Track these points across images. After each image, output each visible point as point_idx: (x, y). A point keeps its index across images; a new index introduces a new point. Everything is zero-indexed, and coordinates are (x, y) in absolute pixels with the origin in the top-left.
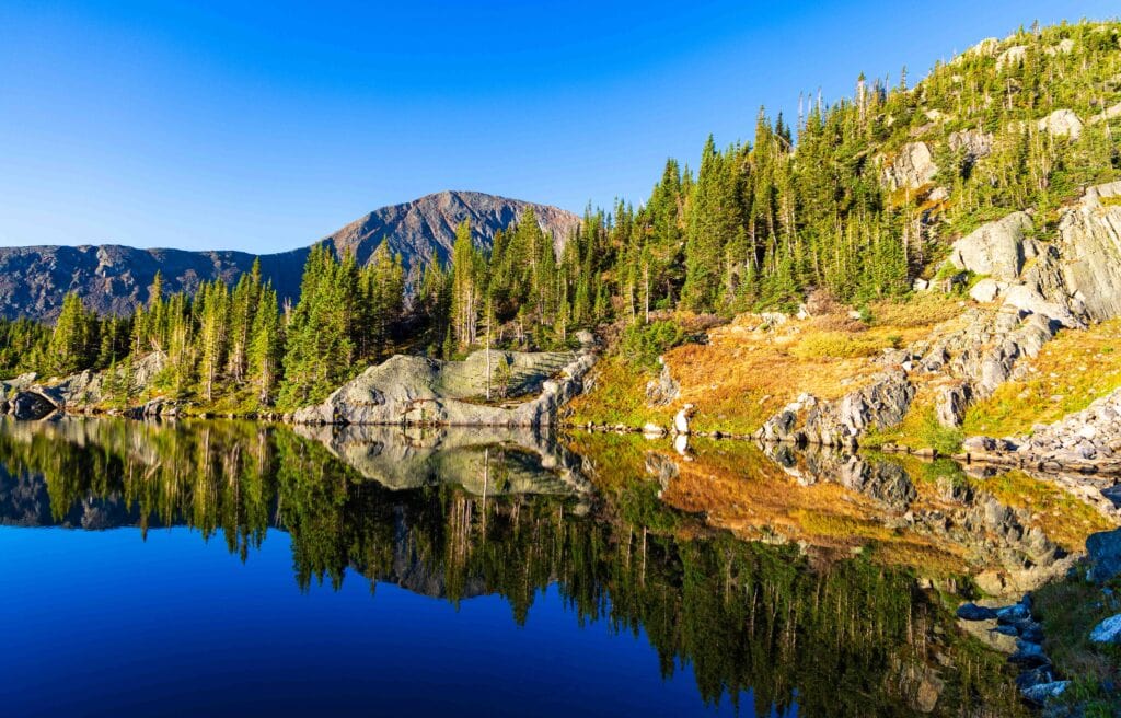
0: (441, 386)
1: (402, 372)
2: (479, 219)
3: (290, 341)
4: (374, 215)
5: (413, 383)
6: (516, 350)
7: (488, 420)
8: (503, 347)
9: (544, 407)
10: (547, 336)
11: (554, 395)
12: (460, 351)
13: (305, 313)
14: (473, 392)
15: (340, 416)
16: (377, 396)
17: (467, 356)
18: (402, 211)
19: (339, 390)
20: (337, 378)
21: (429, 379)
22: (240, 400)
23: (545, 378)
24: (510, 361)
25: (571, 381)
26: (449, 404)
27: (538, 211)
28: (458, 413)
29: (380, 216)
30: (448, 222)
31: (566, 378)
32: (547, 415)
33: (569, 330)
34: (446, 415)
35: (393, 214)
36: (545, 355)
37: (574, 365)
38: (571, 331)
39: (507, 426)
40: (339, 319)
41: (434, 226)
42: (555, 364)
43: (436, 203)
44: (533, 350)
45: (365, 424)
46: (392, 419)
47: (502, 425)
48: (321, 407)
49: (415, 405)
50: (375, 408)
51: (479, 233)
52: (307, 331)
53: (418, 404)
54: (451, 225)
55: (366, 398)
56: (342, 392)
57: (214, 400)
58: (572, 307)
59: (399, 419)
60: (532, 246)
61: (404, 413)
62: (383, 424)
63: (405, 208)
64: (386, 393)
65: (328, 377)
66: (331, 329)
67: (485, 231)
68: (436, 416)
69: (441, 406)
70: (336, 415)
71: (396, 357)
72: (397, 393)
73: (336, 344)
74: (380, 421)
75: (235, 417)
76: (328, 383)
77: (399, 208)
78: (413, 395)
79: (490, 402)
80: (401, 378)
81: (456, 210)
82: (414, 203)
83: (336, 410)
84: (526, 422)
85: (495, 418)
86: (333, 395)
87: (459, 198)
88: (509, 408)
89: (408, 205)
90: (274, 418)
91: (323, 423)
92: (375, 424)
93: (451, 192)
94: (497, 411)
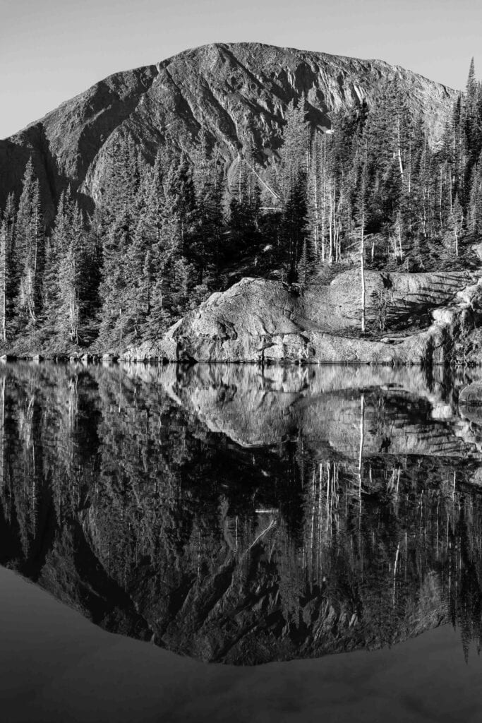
0: (303, 316)
1: (255, 299)
2: (261, 87)
3: (107, 264)
4: (102, 85)
5: (269, 313)
6: (394, 270)
7: (367, 357)
8: (376, 266)
9: (437, 341)
10: (433, 251)
11: (448, 326)
12: (321, 273)
13: (126, 228)
14: (345, 323)
15: (184, 354)
16: (227, 329)
17: (332, 279)
18: (143, 77)
19: (180, 321)
20: (176, 308)
21: (287, 307)
22: (43, 340)
23: (436, 306)
24: (388, 283)
25: (469, 309)
26: (315, 338)
27: (353, 70)
28: (328, 348)
29: (112, 87)
30: (214, 92)
31: (462, 305)
32: (441, 350)
33: (462, 243)
34: (313, 351)
35: (131, 84)
36: (433, 276)
37: (473, 288)
38: (465, 244)
39: (391, 364)
40: (171, 235)
41: (194, 101)
42: (446, 288)
43: (196, 64)
44: (415, 270)
45: (215, 362)
46: (247, 357)
47: (384, 364)
48: (161, 342)
49: (273, 340)
50: (226, 343)
51: (262, 109)
52: (132, 252)
53: (278, 337)
54: (218, 97)
55: (214, 331)
56: (183, 323)
57: (10, 340)
58: (465, 213)
59: (255, 356)
60: (397, 131)
61: (262, 350)
62: (237, 363)
63: (148, 73)
64: (238, 325)
65: (165, 308)
66: (161, 249)
67: (271, 105)
68: (301, 352)
69: (306, 340)
70: (180, 352)
71: (244, 280)
72: (251, 327)
73: (168, 265)
74: (233, 359)
75: (41, 359)
76: (164, 314)
77: (139, 73)
78: (270, 327)
79: (366, 336)
80: (254, 307)
81: (225, 73)
82: (161, 65)
83: (180, 347)
84: (414, 360)
85: (375, 355)
86: (173, 328)
87: (230, 55)
88: (391, 342)
89: (153, 68)
90: (90, 360)
91: (166, 362)
92: (227, 362)
93: (217, 46)
94: (377, 347)
